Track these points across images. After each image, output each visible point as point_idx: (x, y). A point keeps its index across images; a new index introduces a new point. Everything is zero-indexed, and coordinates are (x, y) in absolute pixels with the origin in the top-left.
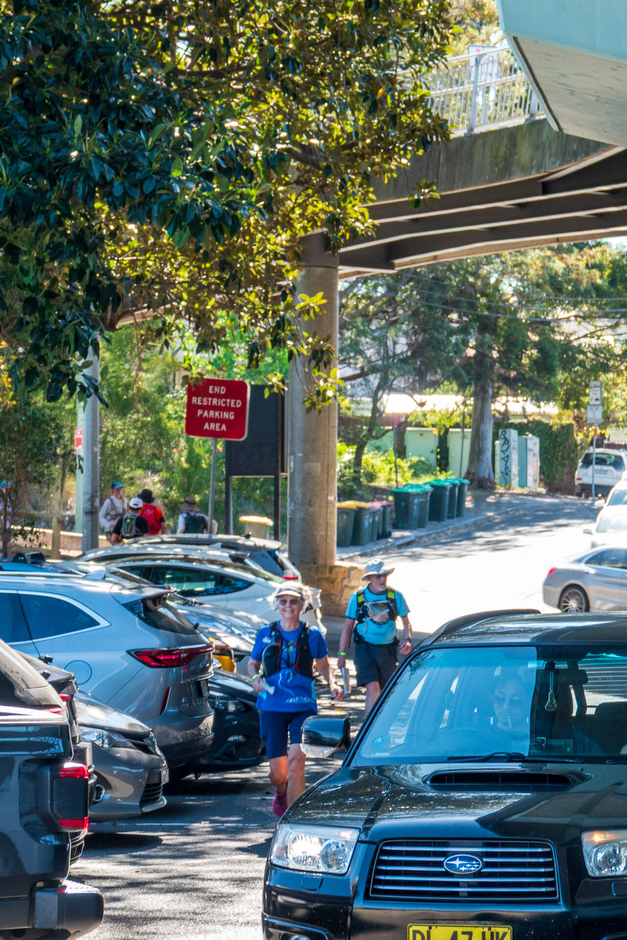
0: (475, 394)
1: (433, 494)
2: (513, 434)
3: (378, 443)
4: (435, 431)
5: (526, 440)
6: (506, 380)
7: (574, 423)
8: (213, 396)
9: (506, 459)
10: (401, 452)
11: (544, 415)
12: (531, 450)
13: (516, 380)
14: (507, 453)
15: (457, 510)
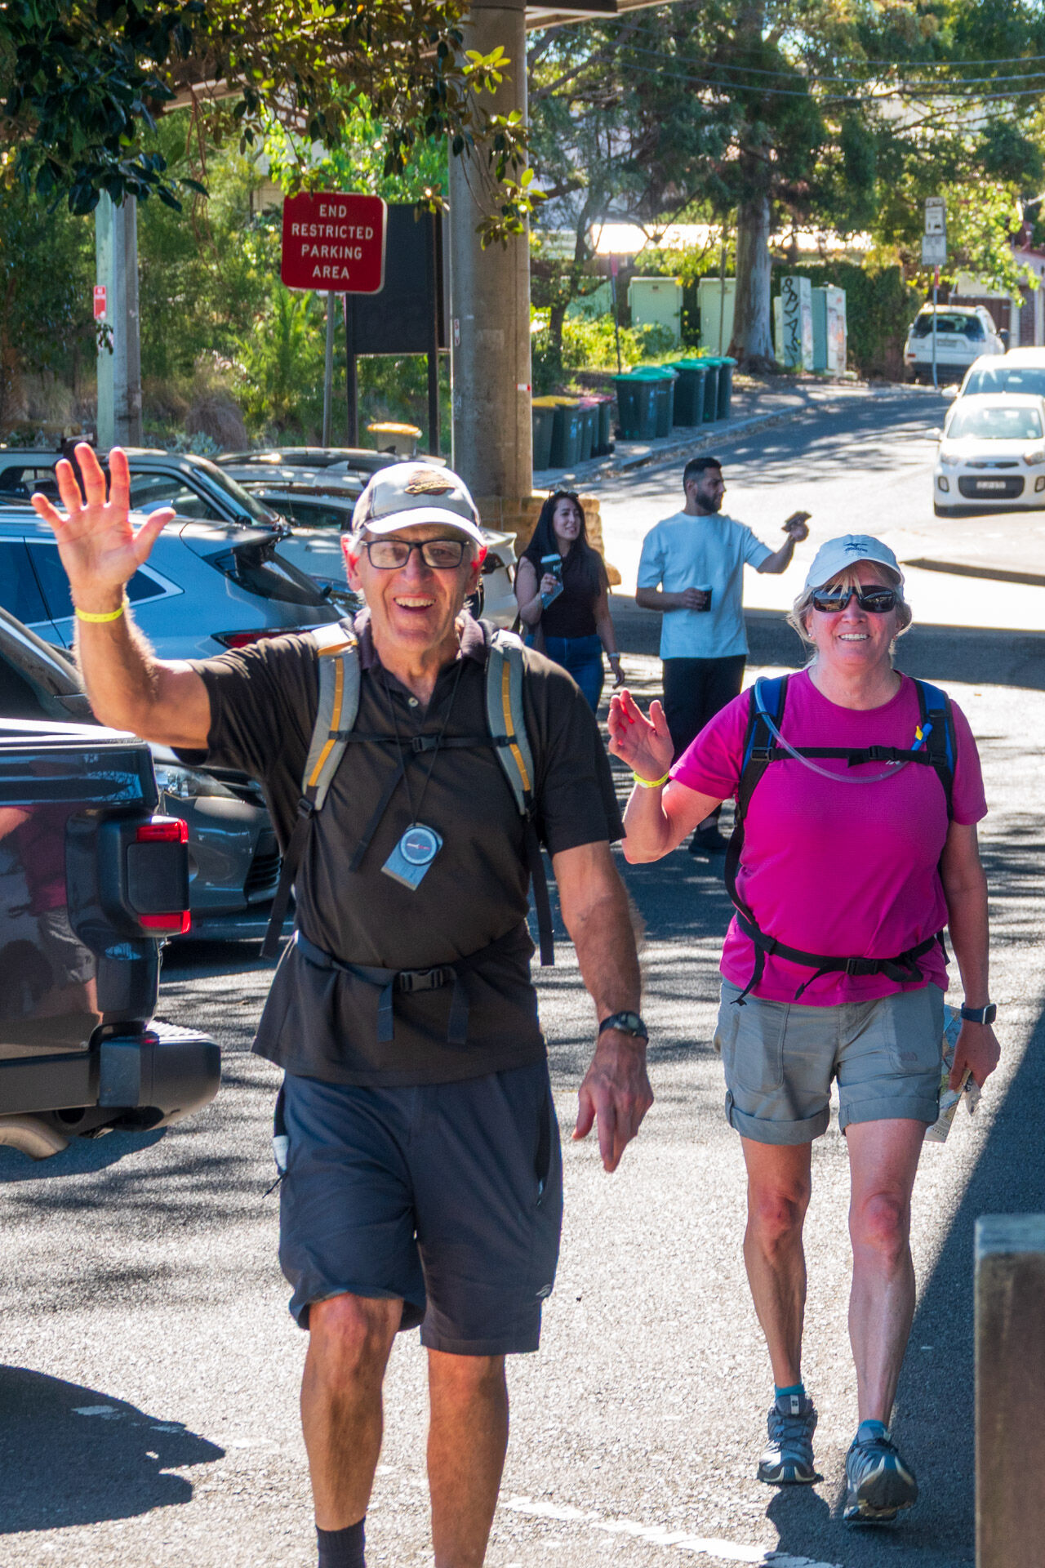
0: (742, 222)
1: (678, 383)
2: (804, 285)
3: (588, 301)
4: (679, 281)
5: (825, 293)
6: (790, 196)
7: (901, 264)
8: (326, 221)
9: (794, 325)
10: (623, 317)
11: (851, 253)
12: (832, 310)
13: (806, 196)
14: (794, 316)
15: (718, 408)
